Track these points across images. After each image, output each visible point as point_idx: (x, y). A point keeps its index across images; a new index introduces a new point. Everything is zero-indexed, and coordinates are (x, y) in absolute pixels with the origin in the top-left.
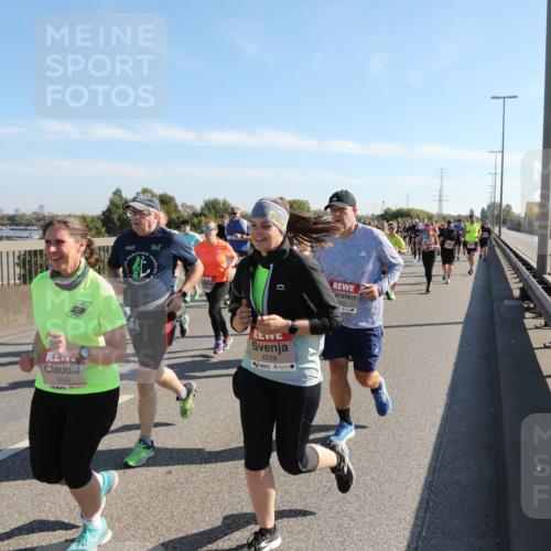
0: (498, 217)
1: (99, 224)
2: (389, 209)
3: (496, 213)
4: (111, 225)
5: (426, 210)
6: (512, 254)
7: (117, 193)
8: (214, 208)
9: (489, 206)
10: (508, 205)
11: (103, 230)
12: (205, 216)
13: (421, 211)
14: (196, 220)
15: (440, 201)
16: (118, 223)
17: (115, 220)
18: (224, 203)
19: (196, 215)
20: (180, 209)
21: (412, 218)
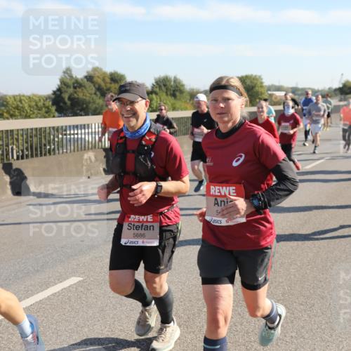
1: (49, 103)
2: (348, 82)
4: (62, 104)
7: (68, 71)
8: (165, 85)
11: (53, 109)
12: (156, 94)
16: (69, 103)
17: (66, 99)
18: (175, 77)
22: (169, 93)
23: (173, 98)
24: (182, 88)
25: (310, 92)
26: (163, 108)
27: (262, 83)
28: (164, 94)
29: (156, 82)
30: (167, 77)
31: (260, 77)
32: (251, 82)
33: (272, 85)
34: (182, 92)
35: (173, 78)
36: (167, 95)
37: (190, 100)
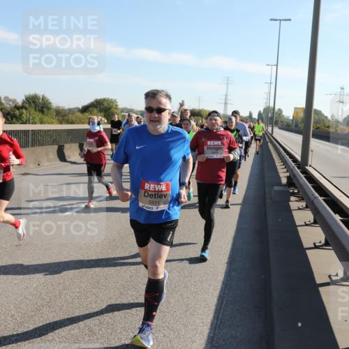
0: (272, 118)
3: (270, 115)
6: (281, 149)
8: (34, 102)
9: (264, 110)
10: (280, 110)
12: (26, 109)
14: (17, 112)
15: (226, 104)
18: (43, 96)
19: (17, 108)
20: (3, 101)
21: (202, 117)
23: (41, 113)
24: (49, 106)
27: (117, 106)
28: (33, 109)
29: (26, 99)
30: (36, 95)
31: (115, 100)
32: (108, 104)
33: (125, 108)
34: (49, 109)
35: (41, 97)
36: (36, 110)
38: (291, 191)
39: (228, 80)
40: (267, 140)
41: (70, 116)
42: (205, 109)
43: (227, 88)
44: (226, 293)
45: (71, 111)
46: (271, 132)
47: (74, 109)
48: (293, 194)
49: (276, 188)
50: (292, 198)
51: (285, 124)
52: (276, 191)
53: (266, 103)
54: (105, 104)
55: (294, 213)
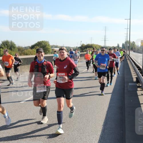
0: (129, 47)
2: (83, 44)
3: (128, 45)
5: (99, 45)
8: (7, 45)
9: (125, 42)
10: (133, 42)
12: (2, 48)
13: (97, 45)
15: (105, 40)
18: (11, 42)
22: (8, 48)
23: (10, 50)
24: (14, 46)
25: (72, 49)
26: (17, 54)
27: (49, 44)
28: (6, 48)
29: (2, 43)
30: (7, 41)
31: (48, 42)
32: (44, 44)
34: (14, 48)
35: (10, 42)
37: (18, 51)
38: (138, 85)
39: (106, 28)
40: (127, 58)
41: (25, 50)
42: (94, 44)
43: (105, 32)
44: (102, 141)
45: (26, 48)
46: (128, 54)
47: (27, 47)
48: (139, 87)
49: (130, 84)
50: (139, 89)
51: (137, 49)
52: (130, 86)
53: (126, 39)
54: (43, 44)
55: (139, 97)
